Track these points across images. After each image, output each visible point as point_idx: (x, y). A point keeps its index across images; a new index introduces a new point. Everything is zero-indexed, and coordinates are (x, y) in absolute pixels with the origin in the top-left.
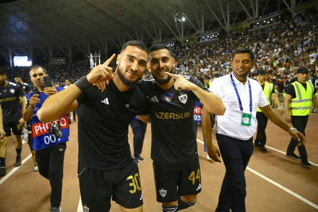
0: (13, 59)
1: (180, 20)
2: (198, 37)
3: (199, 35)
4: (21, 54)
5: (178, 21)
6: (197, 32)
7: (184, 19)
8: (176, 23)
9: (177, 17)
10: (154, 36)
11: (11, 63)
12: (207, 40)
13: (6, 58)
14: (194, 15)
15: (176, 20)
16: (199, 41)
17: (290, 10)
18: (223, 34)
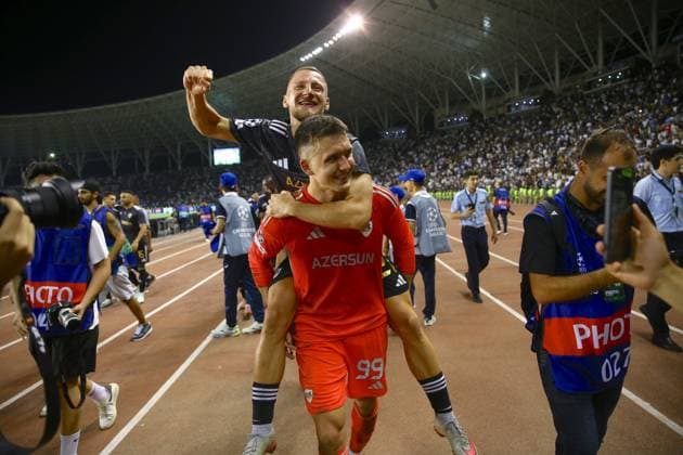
1: (477, 78)
2: (508, 104)
3: (509, 100)
5: (473, 78)
6: (507, 96)
7: (484, 75)
8: (471, 82)
9: (472, 73)
10: (435, 103)
12: (523, 108)
14: (499, 70)
15: (470, 78)
16: (509, 110)
17: (647, 58)
18: (547, 98)
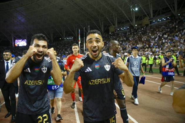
0: (14, 41)
1: (134, 10)
4: (20, 38)
7: (137, 9)
8: (132, 11)
9: (133, 8)
11: (13, 44)
13: (10, 41)
15: (131, 10)
